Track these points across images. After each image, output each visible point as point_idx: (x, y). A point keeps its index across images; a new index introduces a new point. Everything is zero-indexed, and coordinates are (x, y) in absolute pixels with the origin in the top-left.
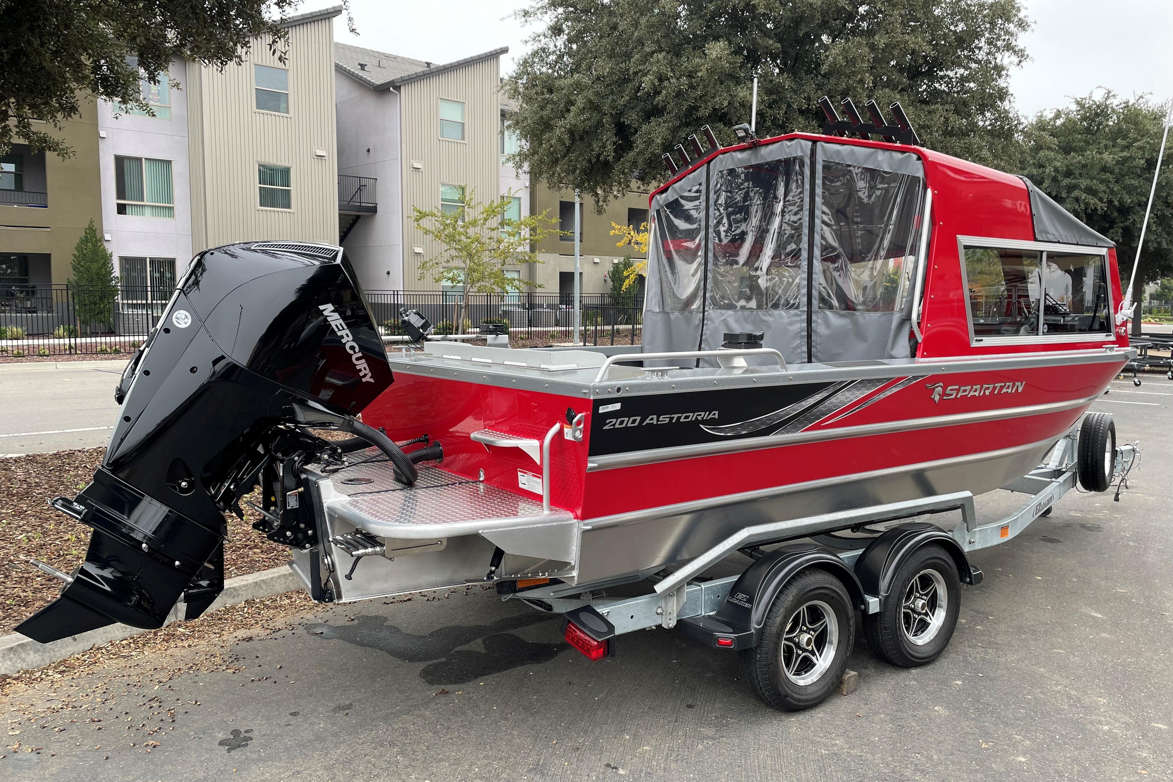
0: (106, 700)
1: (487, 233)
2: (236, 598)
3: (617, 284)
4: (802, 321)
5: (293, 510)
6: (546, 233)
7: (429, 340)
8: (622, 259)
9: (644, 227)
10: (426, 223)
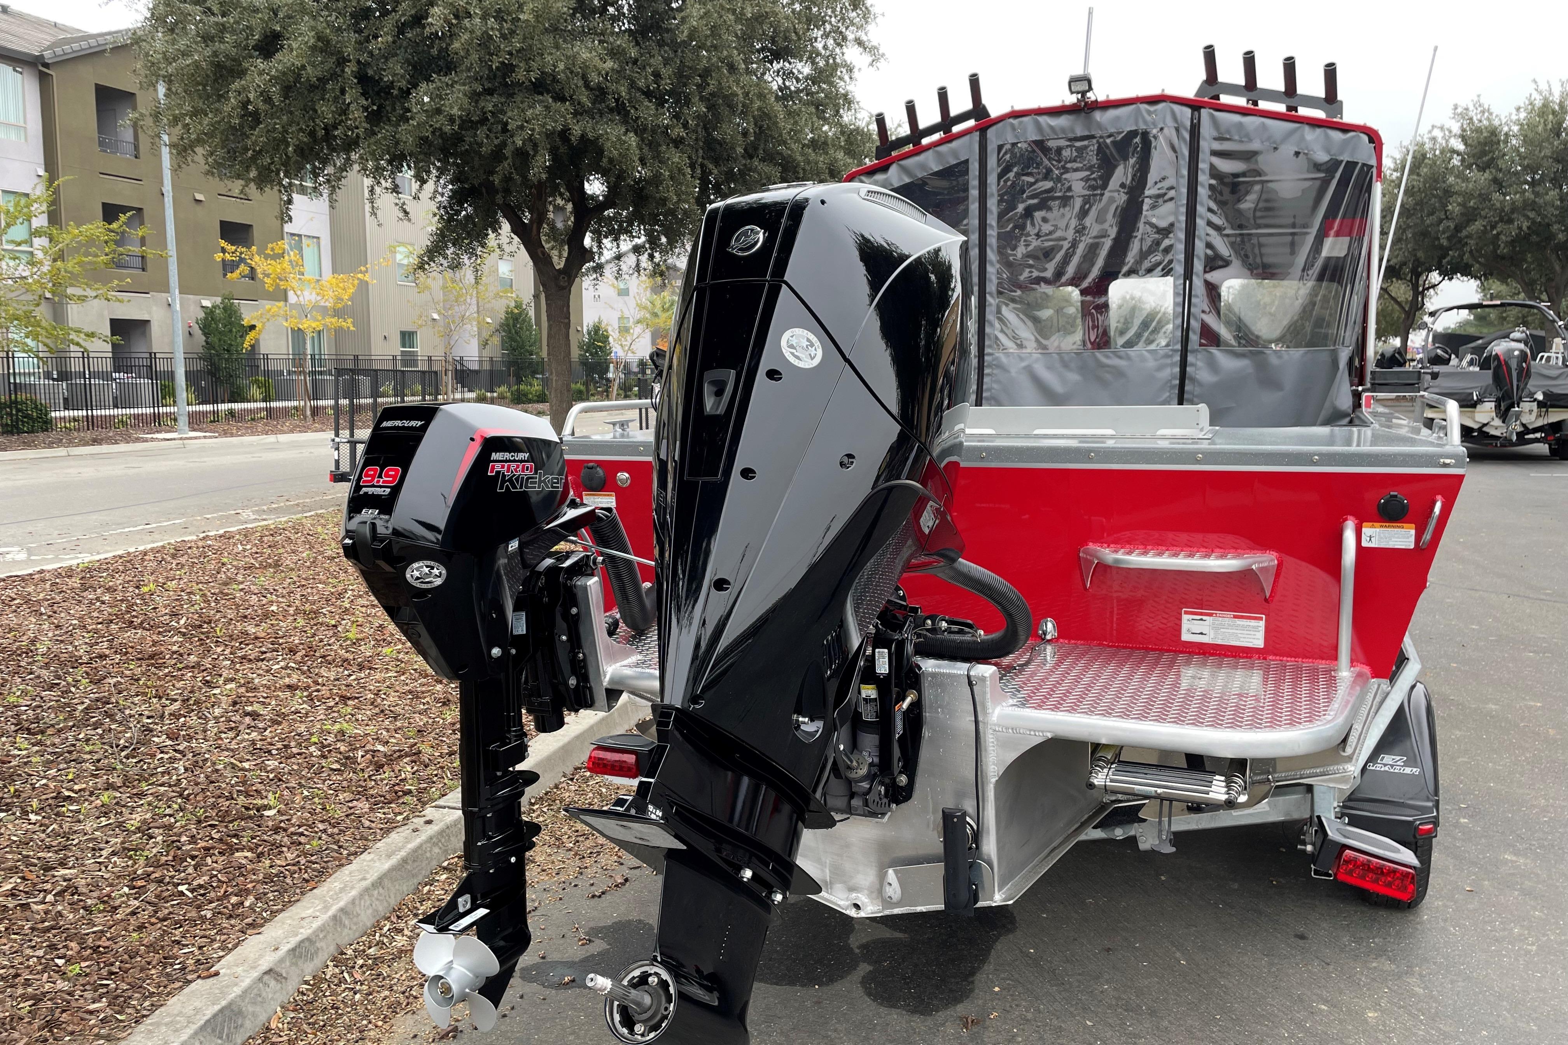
3: (212, 339)
4: (1172, 365)
8: (218, 301)
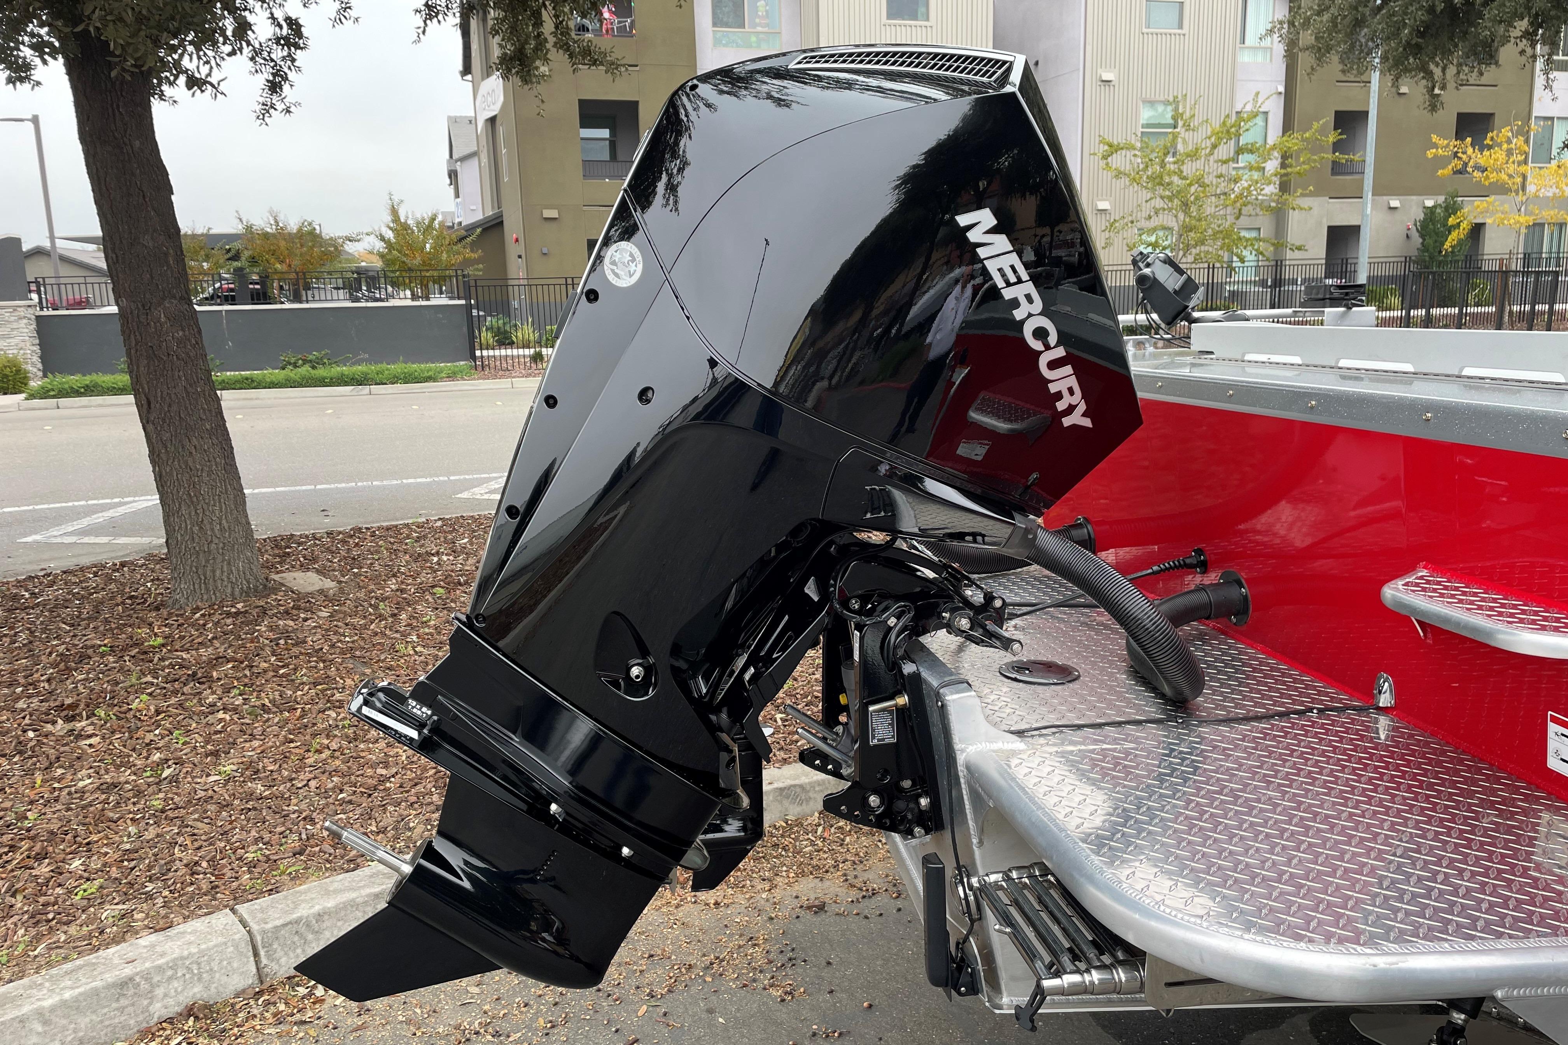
0: (553, 1027)
1: (1213, 167)
2: (804, 806)
3: (1429, 241)
5: (882, 748)
6: (1315, 161)
7: (1196, 321)
8: (1441, 199)
9: (1492, 139)
10: (1118, 161)
